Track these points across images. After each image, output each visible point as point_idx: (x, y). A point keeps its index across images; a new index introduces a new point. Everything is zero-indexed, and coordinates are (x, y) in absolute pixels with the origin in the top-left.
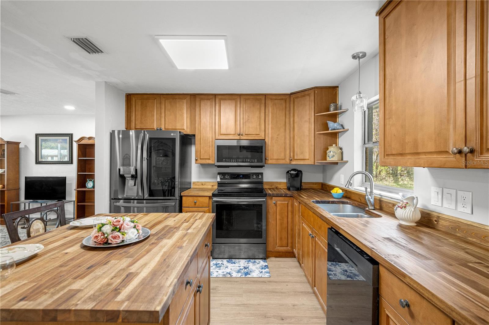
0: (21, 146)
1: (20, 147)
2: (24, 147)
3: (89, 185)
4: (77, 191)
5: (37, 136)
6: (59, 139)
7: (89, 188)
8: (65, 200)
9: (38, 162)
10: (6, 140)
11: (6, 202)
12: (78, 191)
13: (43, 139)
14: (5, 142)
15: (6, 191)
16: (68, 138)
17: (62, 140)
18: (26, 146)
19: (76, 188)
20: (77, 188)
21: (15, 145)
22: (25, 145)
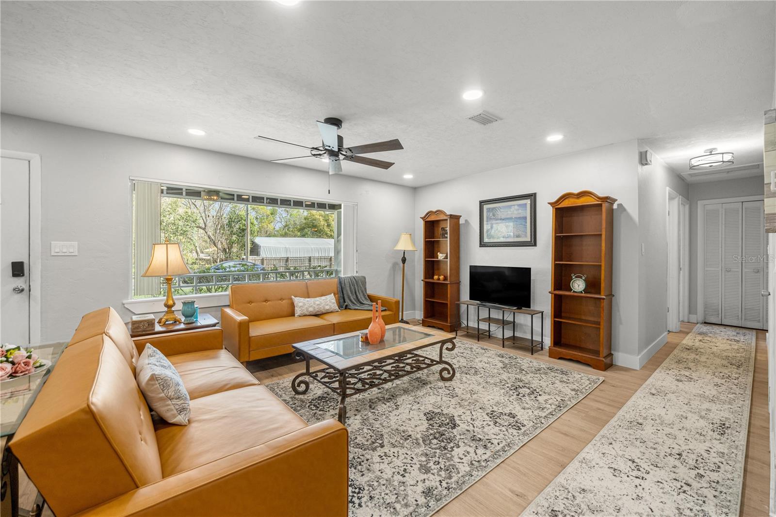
0: (462, 221)
1: (460, 223)
2: (464, 222)
3: (576, 286)
4: (553, 295)
5: (482, 203)
6: (514, 205)
7: (576, 292)
8: (530, 308)
9: (482, 244)
10: (448, 213)
11: (449, 300)
12: (556, 295)
13: (489, 209)
14: (447, 216)
15: (449, 285)
16: (528, 202)
17: (519, 205)
18: (466, 221)
19: (553, 290)
20: (555, 290)
21: (456, 220)
22: (466, 219)
